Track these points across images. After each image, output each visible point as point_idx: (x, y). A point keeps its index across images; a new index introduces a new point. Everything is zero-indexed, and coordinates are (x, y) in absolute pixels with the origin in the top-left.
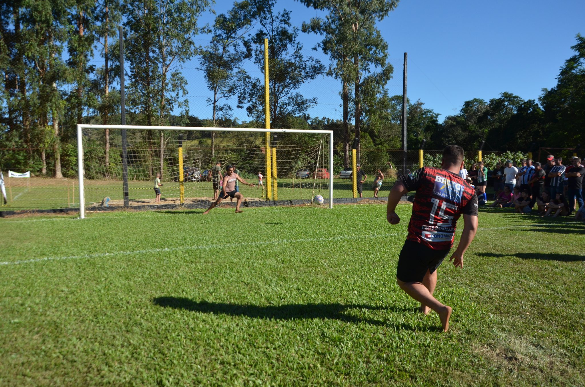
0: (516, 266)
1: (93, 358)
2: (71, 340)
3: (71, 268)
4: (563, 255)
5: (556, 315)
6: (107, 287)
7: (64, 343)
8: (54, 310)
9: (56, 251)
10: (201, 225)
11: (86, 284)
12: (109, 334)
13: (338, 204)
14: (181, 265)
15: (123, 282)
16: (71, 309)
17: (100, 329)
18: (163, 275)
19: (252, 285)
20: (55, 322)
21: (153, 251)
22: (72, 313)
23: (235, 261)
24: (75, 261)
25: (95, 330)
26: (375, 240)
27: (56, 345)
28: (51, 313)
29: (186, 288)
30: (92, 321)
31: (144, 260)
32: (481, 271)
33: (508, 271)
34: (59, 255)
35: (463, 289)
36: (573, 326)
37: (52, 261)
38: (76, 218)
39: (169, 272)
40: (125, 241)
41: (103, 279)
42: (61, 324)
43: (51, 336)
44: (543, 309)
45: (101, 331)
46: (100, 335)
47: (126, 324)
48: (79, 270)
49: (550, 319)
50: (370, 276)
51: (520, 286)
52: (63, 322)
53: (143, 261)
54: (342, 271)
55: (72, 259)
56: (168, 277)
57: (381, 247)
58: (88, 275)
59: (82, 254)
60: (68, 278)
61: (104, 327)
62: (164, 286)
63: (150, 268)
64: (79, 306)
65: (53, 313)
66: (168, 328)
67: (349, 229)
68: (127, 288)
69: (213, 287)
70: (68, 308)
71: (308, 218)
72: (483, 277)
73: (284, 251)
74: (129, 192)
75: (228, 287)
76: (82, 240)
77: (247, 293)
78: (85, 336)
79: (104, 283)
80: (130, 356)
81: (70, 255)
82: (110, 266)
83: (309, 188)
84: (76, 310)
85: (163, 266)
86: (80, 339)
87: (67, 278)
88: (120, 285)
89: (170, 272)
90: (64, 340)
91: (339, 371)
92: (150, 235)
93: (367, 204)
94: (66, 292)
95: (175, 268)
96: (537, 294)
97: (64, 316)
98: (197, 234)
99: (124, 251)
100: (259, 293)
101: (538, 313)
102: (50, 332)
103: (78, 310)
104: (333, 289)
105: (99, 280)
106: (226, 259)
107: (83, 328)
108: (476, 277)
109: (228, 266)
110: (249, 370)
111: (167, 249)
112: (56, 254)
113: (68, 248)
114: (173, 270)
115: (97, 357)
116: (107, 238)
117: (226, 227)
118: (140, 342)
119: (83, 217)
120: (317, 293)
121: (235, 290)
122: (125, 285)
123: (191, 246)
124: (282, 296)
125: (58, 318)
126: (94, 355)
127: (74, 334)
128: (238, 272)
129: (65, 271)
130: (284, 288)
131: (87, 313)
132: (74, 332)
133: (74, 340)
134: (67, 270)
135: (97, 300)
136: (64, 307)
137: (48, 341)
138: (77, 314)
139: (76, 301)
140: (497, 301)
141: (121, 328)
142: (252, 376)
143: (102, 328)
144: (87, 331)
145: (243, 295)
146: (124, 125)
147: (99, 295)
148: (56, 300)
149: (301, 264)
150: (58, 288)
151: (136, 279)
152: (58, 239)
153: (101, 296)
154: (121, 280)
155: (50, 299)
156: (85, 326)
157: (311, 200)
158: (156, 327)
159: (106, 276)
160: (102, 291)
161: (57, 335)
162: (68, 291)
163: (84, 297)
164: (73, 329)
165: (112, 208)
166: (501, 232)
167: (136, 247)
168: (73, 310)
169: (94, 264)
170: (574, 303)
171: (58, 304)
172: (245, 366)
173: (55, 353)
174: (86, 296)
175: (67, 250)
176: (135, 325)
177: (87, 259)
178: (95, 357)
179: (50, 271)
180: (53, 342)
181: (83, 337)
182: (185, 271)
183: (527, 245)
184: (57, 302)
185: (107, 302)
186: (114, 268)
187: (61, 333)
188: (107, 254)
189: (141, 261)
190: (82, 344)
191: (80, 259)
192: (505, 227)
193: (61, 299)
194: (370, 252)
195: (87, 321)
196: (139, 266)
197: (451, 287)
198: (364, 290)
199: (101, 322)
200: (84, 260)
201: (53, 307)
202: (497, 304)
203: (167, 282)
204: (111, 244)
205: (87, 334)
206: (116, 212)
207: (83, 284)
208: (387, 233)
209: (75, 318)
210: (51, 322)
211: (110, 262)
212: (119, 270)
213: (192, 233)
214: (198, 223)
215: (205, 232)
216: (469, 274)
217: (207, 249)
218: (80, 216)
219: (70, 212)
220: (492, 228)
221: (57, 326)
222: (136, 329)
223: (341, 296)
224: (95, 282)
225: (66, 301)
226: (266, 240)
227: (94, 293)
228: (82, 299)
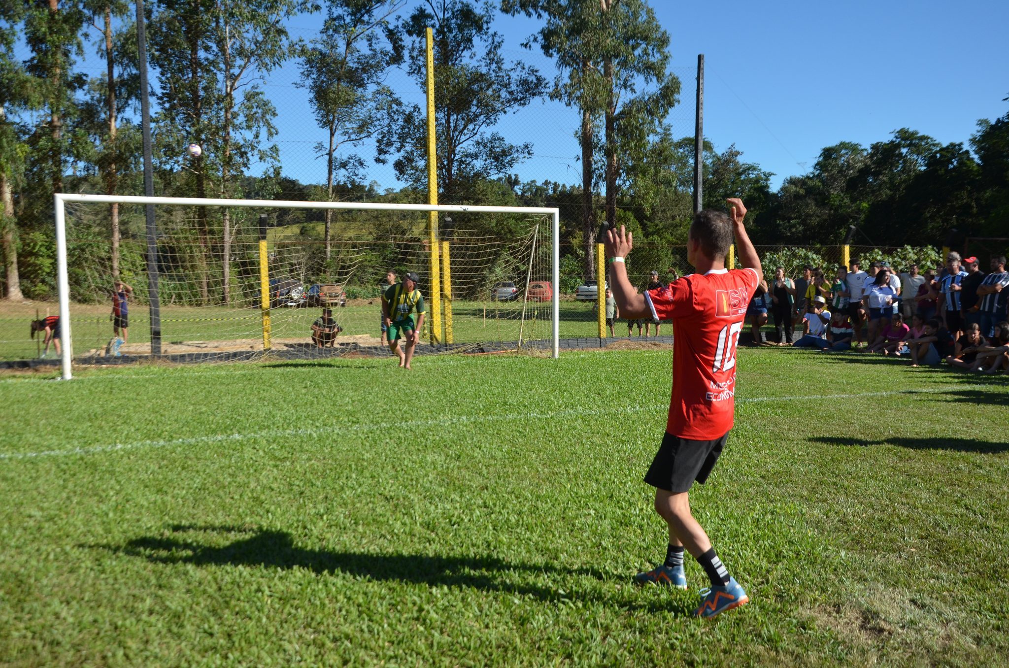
0: (900, 465)
1: (93, 636)
2: (49, 605)
3: (48, 472)
4: (996, 444)
5: (967, 551)
6: (120, 507)
7: (36, 611)
8: (13, 552)
9: (15, 443)
10: (304, 391)
11: (78, 503)
12: (125, 592)
13: (569, 350)
14: (264, 464)
15: (152, 498)
16: (50, 550)
17: (107, 584)
18: (230, 483)
19: (398, 499)
20: (17, 574)
21: (211, 440)
22: (52, 557)
23: (367, 456)
24: (54, 460)
25: (97, 586)
26: (634, 417)
27: (19, 615)
28: (8, 558)
29: (273, 508)
30: (92, 569)
31: (192, 456)
32: (833, 473)
33: (885, 473)
34: (22, 449)
35: (794, 506)
36: (995, 571)
37: (7, 461)
38: (53, 378)
39: (241, 478)
40: (155, 421)
41: (112, 493)
42: (29, 576)
43: (8, 600)
44: (942, 541)
45: (109, 587)
46: (107, 595)
47: (158, 574)
48: (64, 477)
49: (955, 559)
50: (621, 483)
51: (905, 501)
52: (33, 573)
53: (191, 459)
54: (568, 474)
55: (49, 456)
56: (239, 486)
57: (645, 431)
58: (82, 486)
59: (69, 447)
60: (42, 491)
61: (116, 579)
62: (231, 504)
63: (205, 471)
64: (64, 543)
65: (13, 557)
66: (238, 580)
67: (588, 397)
68: (160, 508)
69: (324, 505)
70: (43, 548)
71: (511, 377)
72: (835, 483)
73: (461, 438)
74: (162, 328)
75: (354, 504)
76: (69, 420)
77: (389, 514)
78: (78, 596)
79: (114, 498)
80: (164, 631)
81: (43, 449)
82: (125, 469)
83: (514, 318)
84: (58, 550)
85: (230, 467)
86: (68, 603)
87: (39, 493)
88: (146, 504)
89: (244, 478)
90: (35, 605)
91: (552, 651)
92: (204, 409)
93: (625, 350)
94: (39, 518)
95: (252, 471)
96: (935, 514)
97: (34, 562)
98: (295, 407)
99: (152, 439)
100: (411, 515)
101: (933, 550)
102: (7, 593)
103: (63, 550)
104: (550, 505)
105: (104, 495)
106: (351, 454)
107: (72, 583)
108: (821, 483)
109: (353, 467)
110: (388, 649)
111: (237, 436)
112: (15, 447)
113: (40, 436)
114: (248, 475)
115: (102, 634)
116: (119, 416)
117: (351, 394)
118: (184, 604)
119: (68, 376)
120: (519, 514)
121: (366, 507)
122: (155, 502)
123: (284, 430)
124: (454, 519)
125: (21, 566)
126: (96, 631)
127: (56, 594)
128: (373, 477)
129: (34, 479)
130: (458, 505)
131: (82, 555)
132: (56, 589)
133: (56, 605)
134: (38, 477)
135: (101, 532)
136: (35, 545)
137: (3, 609)
138: (62, 558)
139: (58, 534)
140: (856, 529)
141: (148, 581)
142: (393, 661)
143: (111, 581)
144: (81, 589)
145: (381, 519)
146: (150, 195)
147: (104, 523)
148: (18, 533)
149: (493, 462)
150: (22, 510)
151: (176, 491)
152: (19, 418)
153: (109, 523)
154: (148, 493)
155: (5, 532)
156: (77, 580)
157: (516, 342)
158: (215, 579)
159: (118, 488)
160: (111, 515)
161: (22, 597)
162: (42, 517)
163: (75, 526)
164: (54, 586)
165: (126, 359)
166: (880, 401)
167: (176, 433)
168: (53, 550)
169: (94, 466)
170: (1004, 533)
171: (22, 540)
172: (381, 644)
173: (17, 630)
174: (79, 524)
175: (37, 440)
176: (174, 575)
177: (78, 457)
178: (98, 634)
179: (5, 479)
180: (12, 611)
181: (73, 598)
182: (271, 477)
183: (926, 425)
184: (21, 537)
185: (121, 535)
186: (135, 472)
187: (29, 594)
188: (119, 446)
189: (186, 458)
190: (72, 611)
191: (65, 457)
192: (889, 393)
193: (29, 531)
194: (624, 438)
195: (82, 571)
196: (183, 468)
197: (772, 502)
198: (609, 509)
199: (108, 571)
200: (72, 458)
201: (11, 547)
202: (857, 532)
203: (237, 497)
204: (126, 427)
205: (82, 592)
206: (136, 366)
207: (71, 502)
208: (659, 405)
209: (56, 564)
210: (9, 573)
211: (125, 460)
212: (144, 476)
213: (285, 406)
214: (298, 387)
215: (312, 403)
216: (809, 479)
217: (315, 435)
218: (62, 374)
219: (42, 368)
220: (864, 393)
221: (21, 581)
222: (177, 582)
223: (564, 518)
224: (96, 498)
225: (38, 535)
226: (427, 418)
227: (94, 518)
228: (72, 529)
